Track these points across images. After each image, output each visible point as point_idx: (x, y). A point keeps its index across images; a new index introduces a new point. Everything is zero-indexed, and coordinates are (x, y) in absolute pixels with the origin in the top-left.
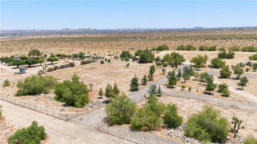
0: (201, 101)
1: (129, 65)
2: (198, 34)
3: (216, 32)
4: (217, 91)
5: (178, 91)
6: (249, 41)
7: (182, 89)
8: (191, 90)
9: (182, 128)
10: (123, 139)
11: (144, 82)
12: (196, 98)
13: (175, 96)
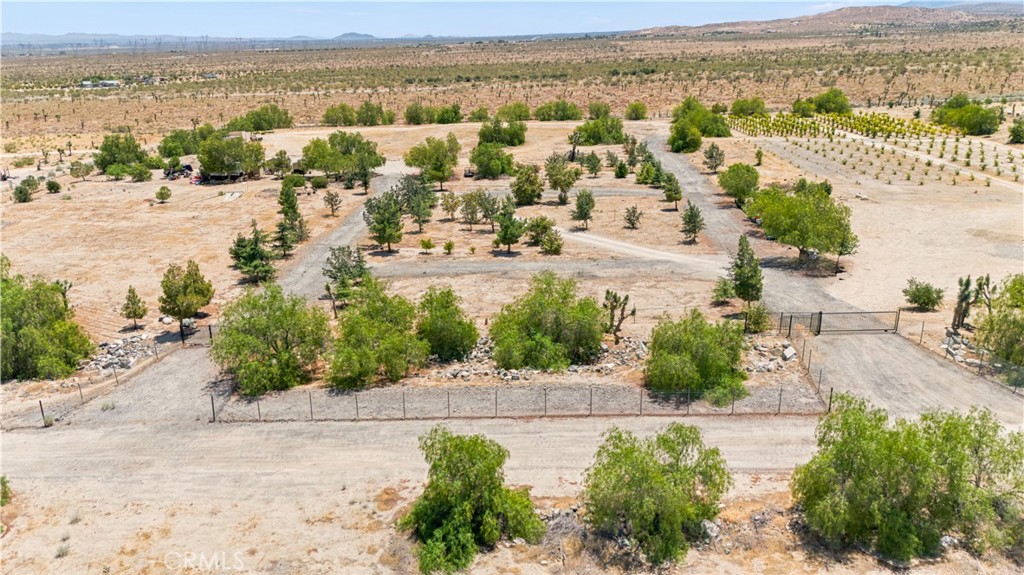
0: (495, 276)
1: (169, 196)
2: (363, 63)
3: (424, 54)
4: (525, 243)
5: (414, 259)
6: (543, 86)
7: (423, 253)
8: (452, 251)
9: (479, 354)
10: (325, 420)
11: (282, 246)
12: (479, 270)
13: (415, 276)
